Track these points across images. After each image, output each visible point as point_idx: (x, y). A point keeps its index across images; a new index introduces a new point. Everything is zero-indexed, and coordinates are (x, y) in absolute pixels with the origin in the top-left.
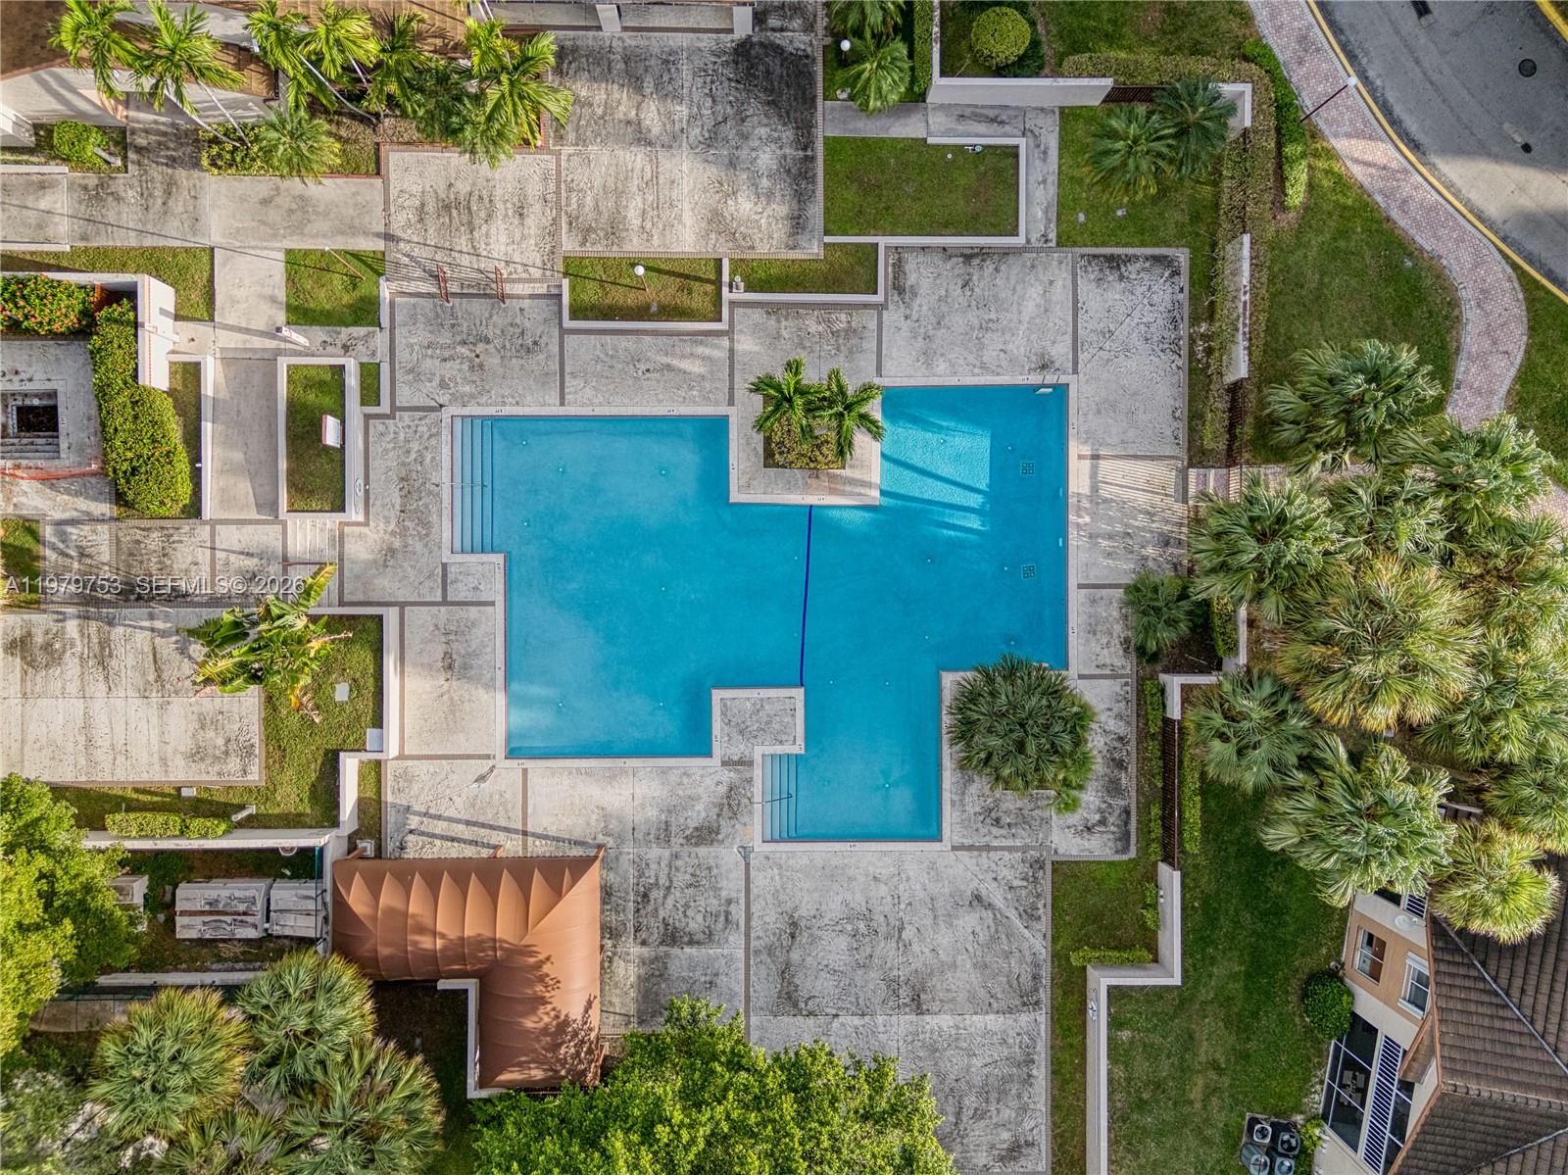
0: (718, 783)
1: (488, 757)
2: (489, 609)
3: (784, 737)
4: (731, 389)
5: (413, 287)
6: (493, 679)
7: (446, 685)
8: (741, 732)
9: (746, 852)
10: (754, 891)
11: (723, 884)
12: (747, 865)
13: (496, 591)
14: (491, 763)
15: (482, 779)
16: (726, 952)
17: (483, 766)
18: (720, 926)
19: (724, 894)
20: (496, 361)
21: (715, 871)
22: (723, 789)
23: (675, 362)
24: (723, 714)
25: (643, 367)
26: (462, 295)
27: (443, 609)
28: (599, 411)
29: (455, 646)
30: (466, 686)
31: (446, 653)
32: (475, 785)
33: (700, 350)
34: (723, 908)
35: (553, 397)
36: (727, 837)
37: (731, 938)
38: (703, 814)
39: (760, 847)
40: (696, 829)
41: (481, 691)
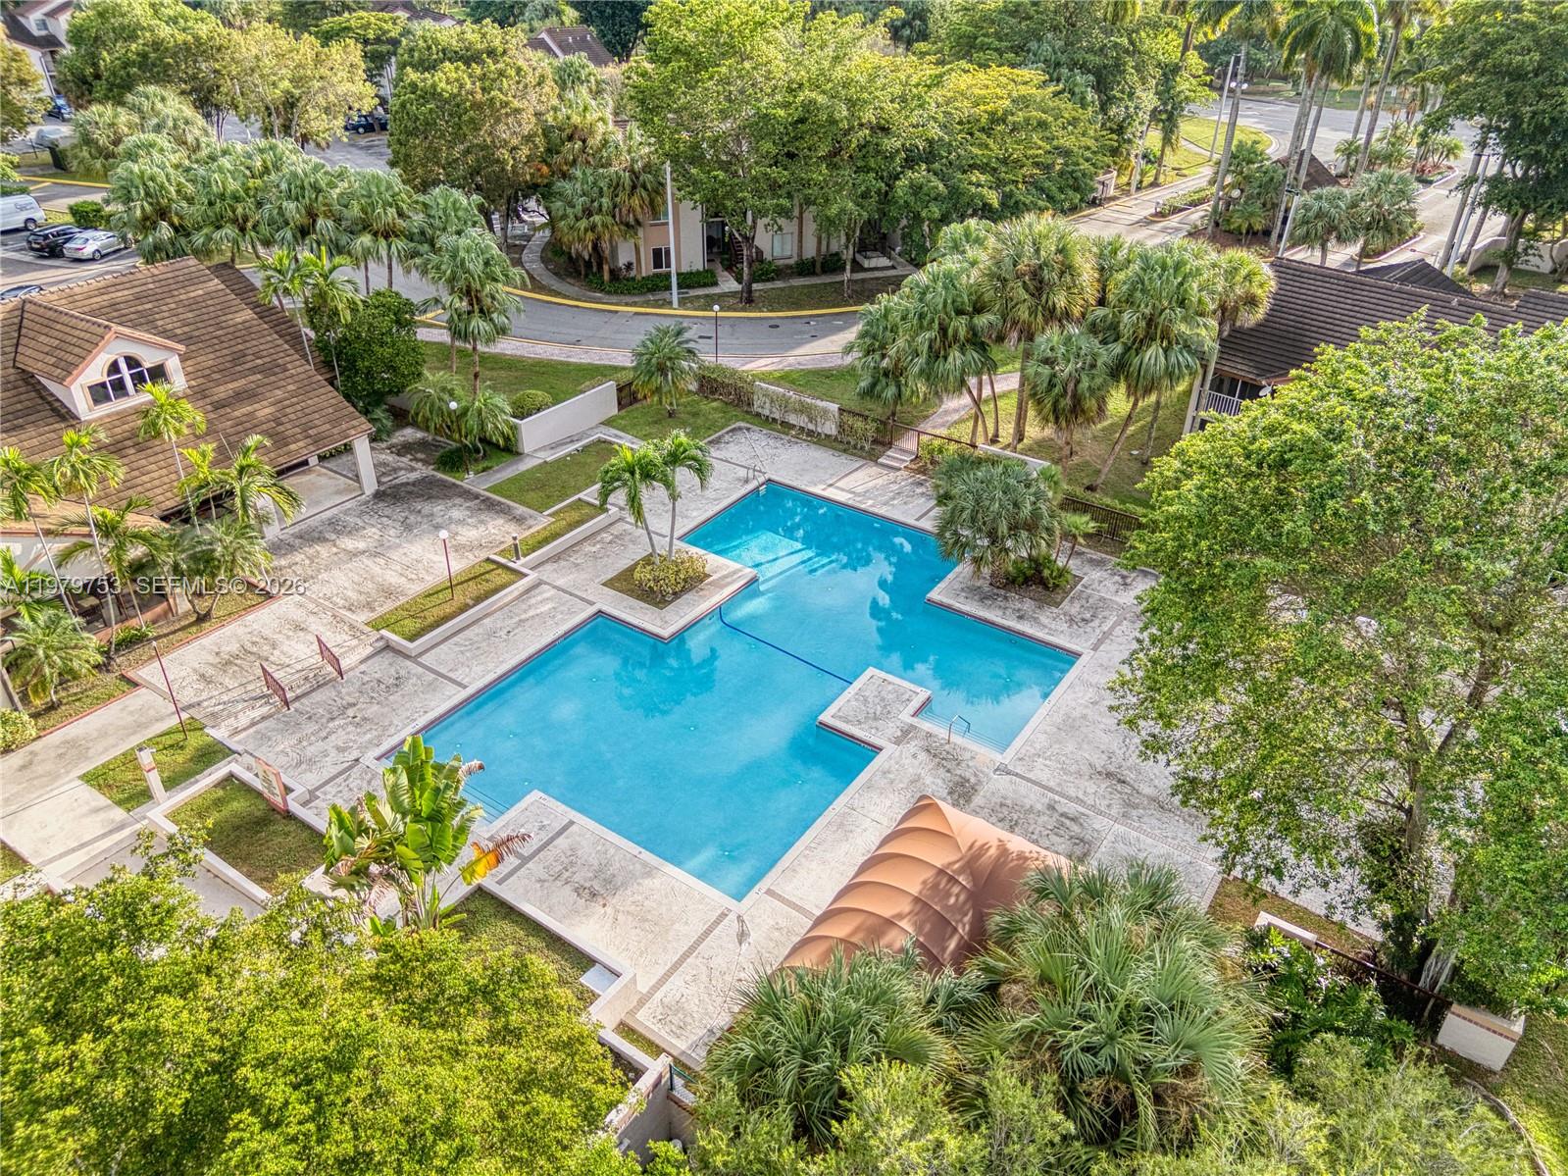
0: (914, 756)
1: (723, 915)
2: (574, 828)
3: (906, 696)
4: (582, 599)
5: (244, 720)
6: (645, 864)
7: (609, 910)
8: (876, 719)
9: (1003, 770)
10: (1052, 784)
11: (1028, 803)
12: (1017, 775)
13: (562, 812)
14: (732, 916)
15: (742, 936)
16: (1110, 838)
17: (730, 925)
18: (1075, 828)
19: (1039, 807)
20: (375, 708)
21: (1009, 802)
22: (923, 756)
23: (523, 617)
24: (848, 722)
25: (503, 633)
26: (297, 698)
27: (530, 865)
28: (500, 671)
29: (576, 878)
30: (629, 892)
31: (576, 890)
32: (744, 946)
33: (533, 601)
34: (1056, 815)
35: (451, 688)
36: (976, 775)
37: (1095, 826)
38: (939, 781)
39: (1007, 758)
40: (950, 793)
41: (647, 882)
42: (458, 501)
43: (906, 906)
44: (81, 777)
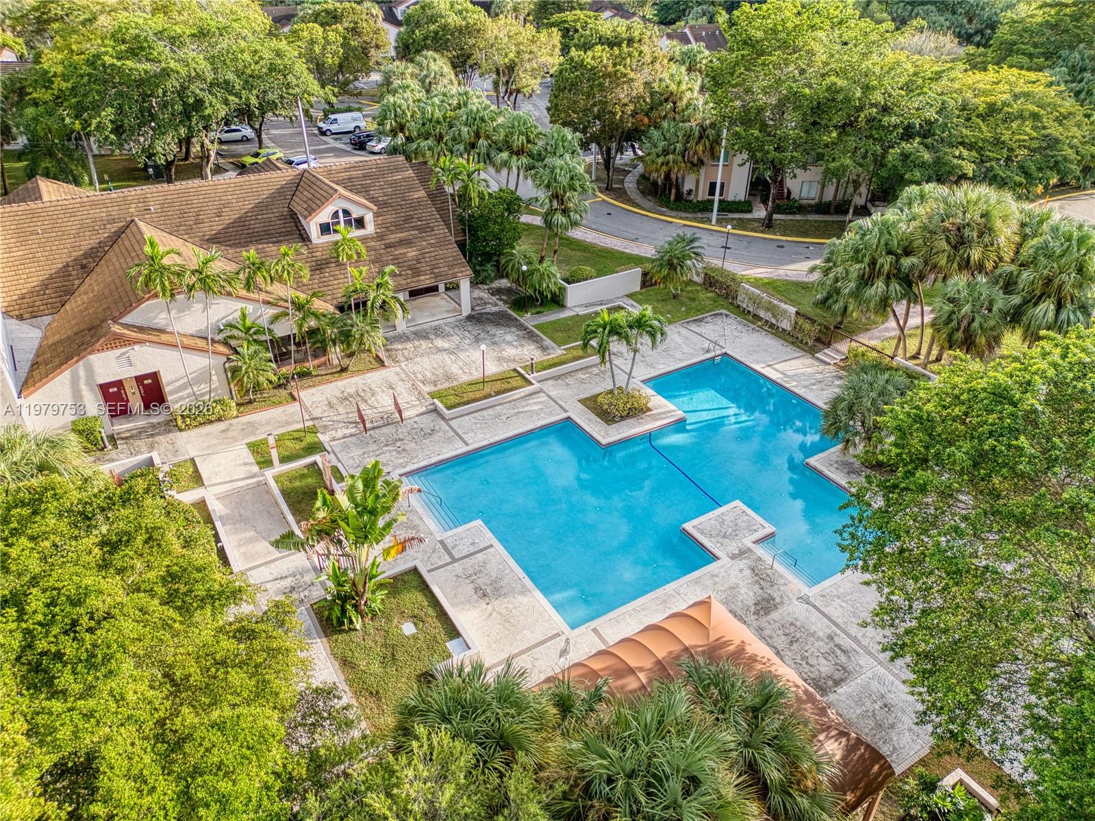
0: (741, 571)
1: (558, 635)
2: (491, 550)
3: (755, 527)
4: (561, 407)
5: (340, 434)
6: (524, 586)
7: (489, 607)
8: (724, 537)
9: (805, 600)
10: (839, 621)
11: (813, 629)
12: (814, 606)
13: (489, 537)
14: (563, 638)
15: (564, 653)
16: (869, 674)
17: (559, 643)
18: (843, 658)
19: (821, 634)
20: (413, 445)
21: (798, 624)
22: (747, 572)
23: (521, 410)
24: (702, 533)
25: (504, 418)
26: (374, 428)
27: (456, 565)
28: (492, 440)
29: (479, 581)
30: (506, 600)
31: (476, 589)
32: (562, 660)
33: (531, 401)
34: (832, 644)
35: (459, 444)
36: (781, 597)
37: (861, 662)
38: (751, 594)
39: (813, 592)
40: (755, 604)
41: (520, 598)
42: (513, 329)
43: (648, 663)
44: (247, 444)
